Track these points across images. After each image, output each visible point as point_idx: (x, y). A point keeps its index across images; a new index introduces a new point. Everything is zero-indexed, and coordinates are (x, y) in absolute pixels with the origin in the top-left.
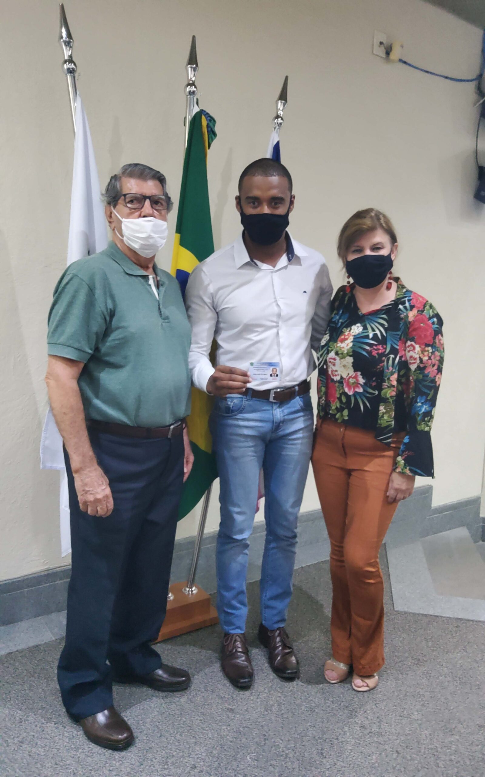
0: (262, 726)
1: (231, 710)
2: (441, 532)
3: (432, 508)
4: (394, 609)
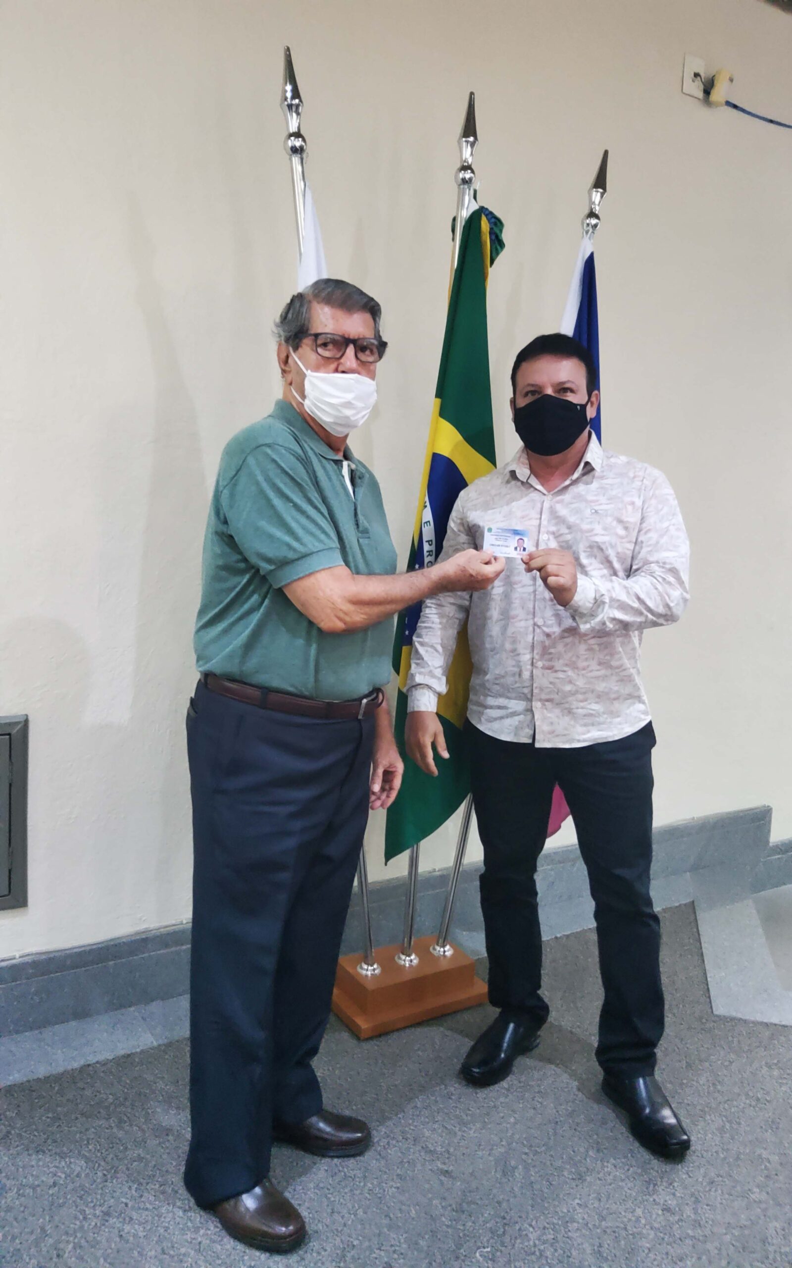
0: (499, 1203)
1: (447, 1174)
2: (785, 884)
3: (771, 845)
4: (712, 1012)
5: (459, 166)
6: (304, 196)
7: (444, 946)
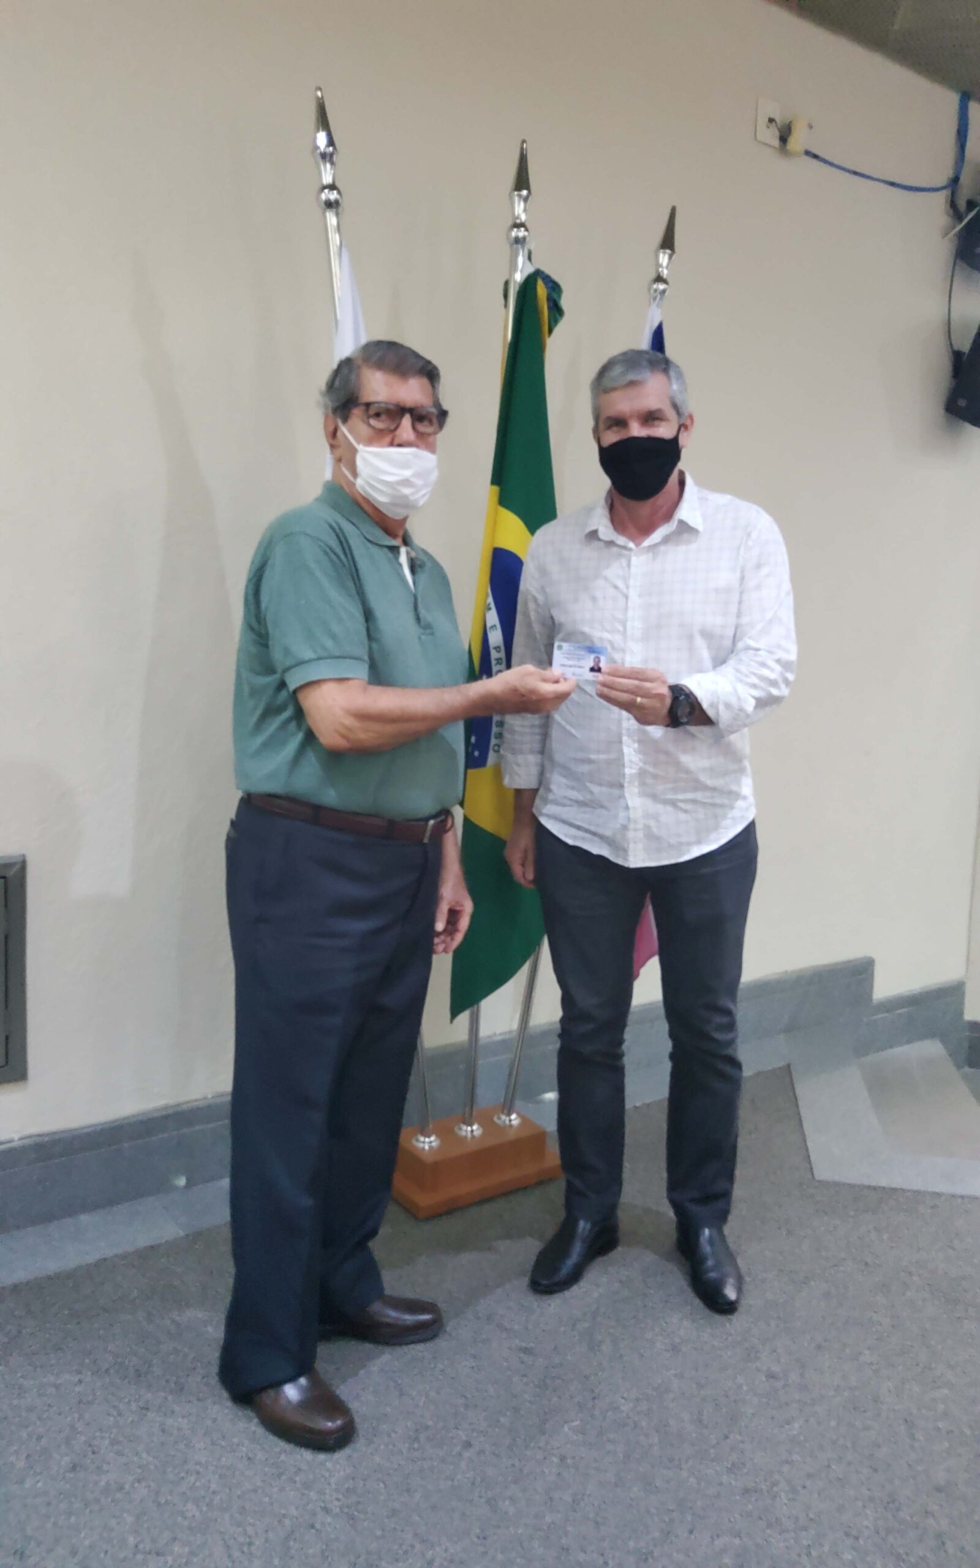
0: (586, 1377)
1: (526, 1351)
2: (891, 1047)
3: (874, 1002)
4: (814, 1177)
5: (510, 223)
6: (340, 255)
7: (509, 1114)
